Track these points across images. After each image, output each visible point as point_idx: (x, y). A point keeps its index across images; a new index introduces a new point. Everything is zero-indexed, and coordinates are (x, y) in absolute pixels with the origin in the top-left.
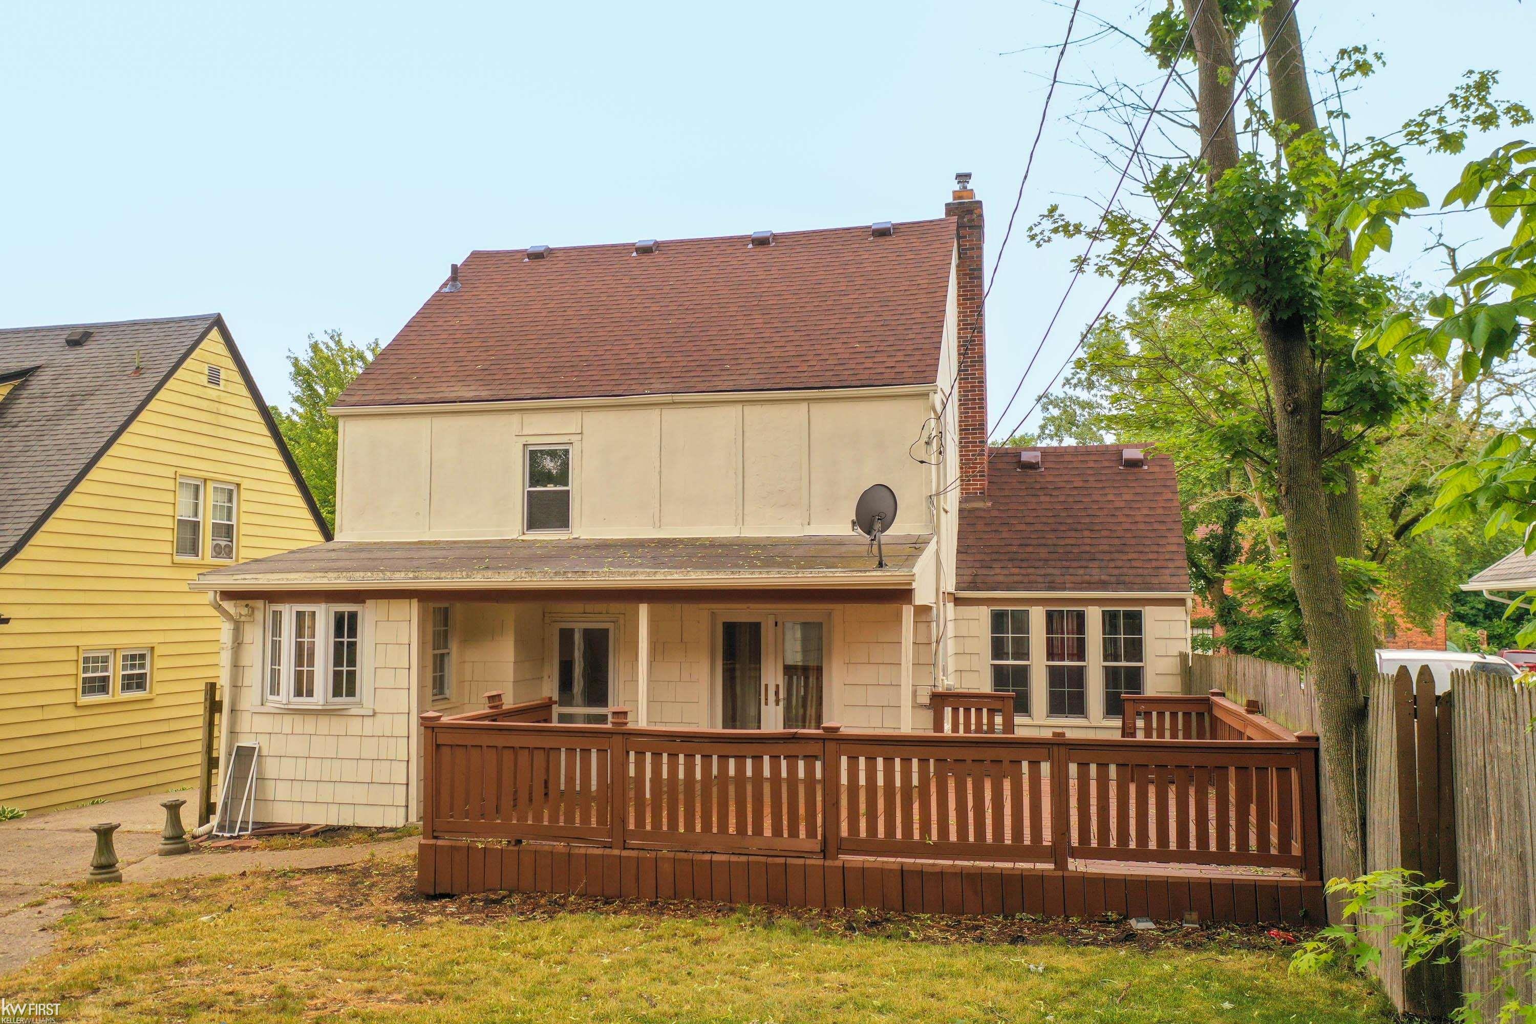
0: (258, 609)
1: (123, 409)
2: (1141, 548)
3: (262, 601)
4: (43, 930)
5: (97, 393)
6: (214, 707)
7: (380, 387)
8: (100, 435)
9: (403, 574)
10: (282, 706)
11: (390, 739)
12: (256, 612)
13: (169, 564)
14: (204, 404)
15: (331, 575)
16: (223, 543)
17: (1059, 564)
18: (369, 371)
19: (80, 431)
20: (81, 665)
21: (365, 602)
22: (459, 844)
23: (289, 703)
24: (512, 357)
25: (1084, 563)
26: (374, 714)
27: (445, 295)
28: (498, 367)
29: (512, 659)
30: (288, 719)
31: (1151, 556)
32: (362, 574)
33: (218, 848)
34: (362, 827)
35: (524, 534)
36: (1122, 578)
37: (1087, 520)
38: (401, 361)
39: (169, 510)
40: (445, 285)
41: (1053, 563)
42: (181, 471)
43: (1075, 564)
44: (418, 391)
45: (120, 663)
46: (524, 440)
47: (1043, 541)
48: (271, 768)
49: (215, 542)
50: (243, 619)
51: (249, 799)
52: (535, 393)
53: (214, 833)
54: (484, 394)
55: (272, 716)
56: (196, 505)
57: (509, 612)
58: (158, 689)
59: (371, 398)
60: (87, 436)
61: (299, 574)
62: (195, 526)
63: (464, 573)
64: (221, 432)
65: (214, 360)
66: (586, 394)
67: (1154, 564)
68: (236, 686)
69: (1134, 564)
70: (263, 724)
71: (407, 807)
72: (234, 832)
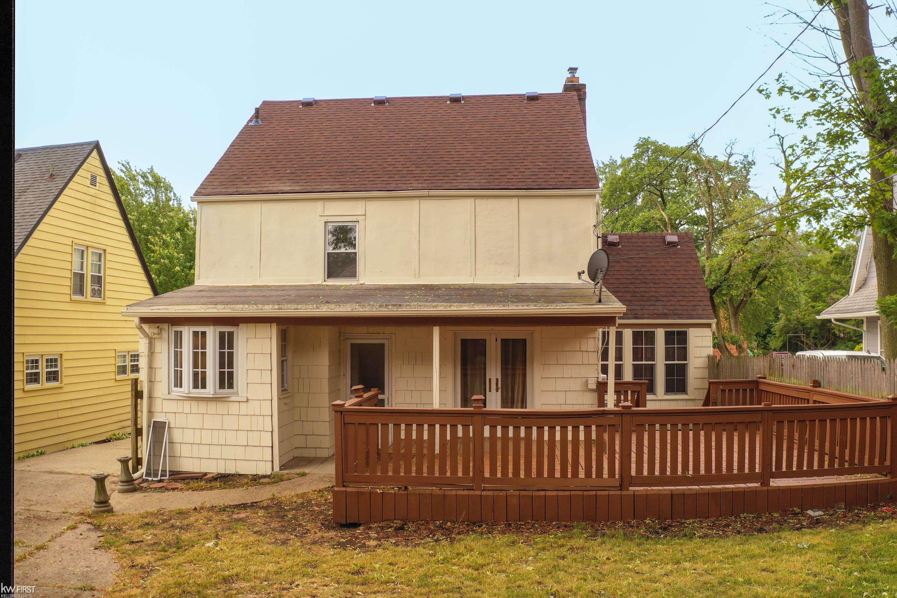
0: (164, 329)
1: (45, 201)
2: (684, 294)
3: (167, 324)
4: (96, 549)
5: (28, 191)
6: (138, 395)
7: (223, 183)
8: (33, 217)
9: (271, 306)
10: (185, 395)
11: (259, 417)
12: (163, 332)
13: (69, 300)
14: (88, 198)
15: (219, 306)
16: (97, 288)
17: (638, 303)
18: (213, 174)
19: (20, 215)
20: (25, 365)
21: (238, 326)
22: (362, 490)
23: (189, 393)
24: (309, 165)
25: (654, 303)
26: (247, 401)
27: (252, 127)
28: (301, 171)
29: (327, 363)
30: (187, 404)
31: (690, 299)
32: (241, 306)
33: (156, 488)
34: (241, 475)
35: (325, 281)
36: (676, 312)
37: (651, 277)
38: (233, 168)
39: (68, 266)
40: (250, 121)
41: (635, 303)
42: (76, 241)
43: (649, 303)
44: (250, 186)
45: (45, 364)
46: (325, 219)
47: (627, 290)
48: (177, 436)
49: (92, 287)
50: (155, 336)
51: (165, 456)
52: (333, 188)
53: (144, 477)
54: (297, 188)
55: (176, 401)
56: (82, 263)
57: (326, 332)
58: (66, 381)
59: (219, 190)
60: (25, 217)
61: (197, 306)
62: (81, 277)
63: (315, 306)
64: (96, 216)
65: (93, 169)
66: (368, 189)
67: (693, 303)
68: (151, 382)
69: (682, 303)
70: (169, 406)
71: (272, 461)
72: (157, 476)
